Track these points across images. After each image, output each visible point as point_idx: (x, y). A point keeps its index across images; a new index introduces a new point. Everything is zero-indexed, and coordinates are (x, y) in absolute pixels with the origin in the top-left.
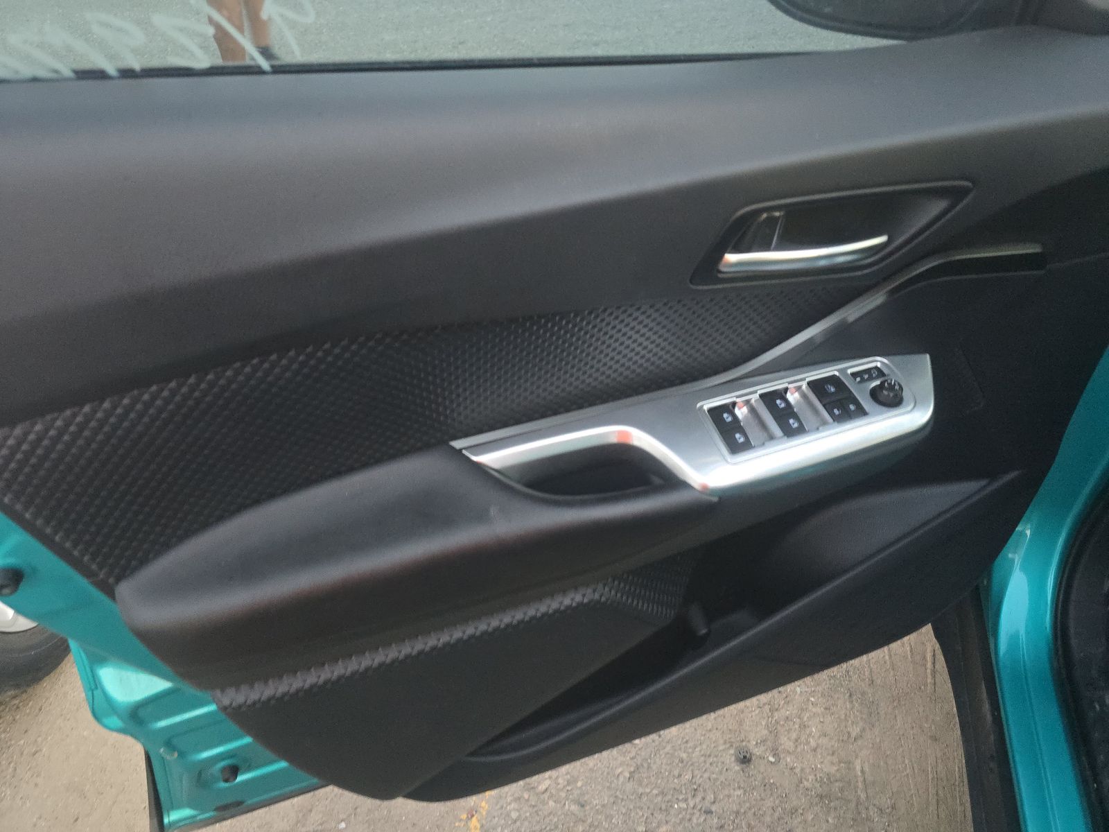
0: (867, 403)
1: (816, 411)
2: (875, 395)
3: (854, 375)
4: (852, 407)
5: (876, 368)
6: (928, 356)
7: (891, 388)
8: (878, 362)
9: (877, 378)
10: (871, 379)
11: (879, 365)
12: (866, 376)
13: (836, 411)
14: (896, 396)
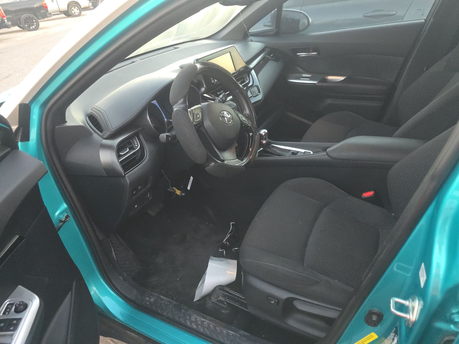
0: (18, 316)
1: (5, 335)
2: (17, 311)
3: (4, 313)
4: (15, 322)
5: (8, 305)
6: (20, 286)
7: (20, 305)
8: (7, 302)
9: (12, 307)
10: (11, 309)
11: (8, 303)
12: (8, 310)
13: (12, 328)
14: (23, 305)
